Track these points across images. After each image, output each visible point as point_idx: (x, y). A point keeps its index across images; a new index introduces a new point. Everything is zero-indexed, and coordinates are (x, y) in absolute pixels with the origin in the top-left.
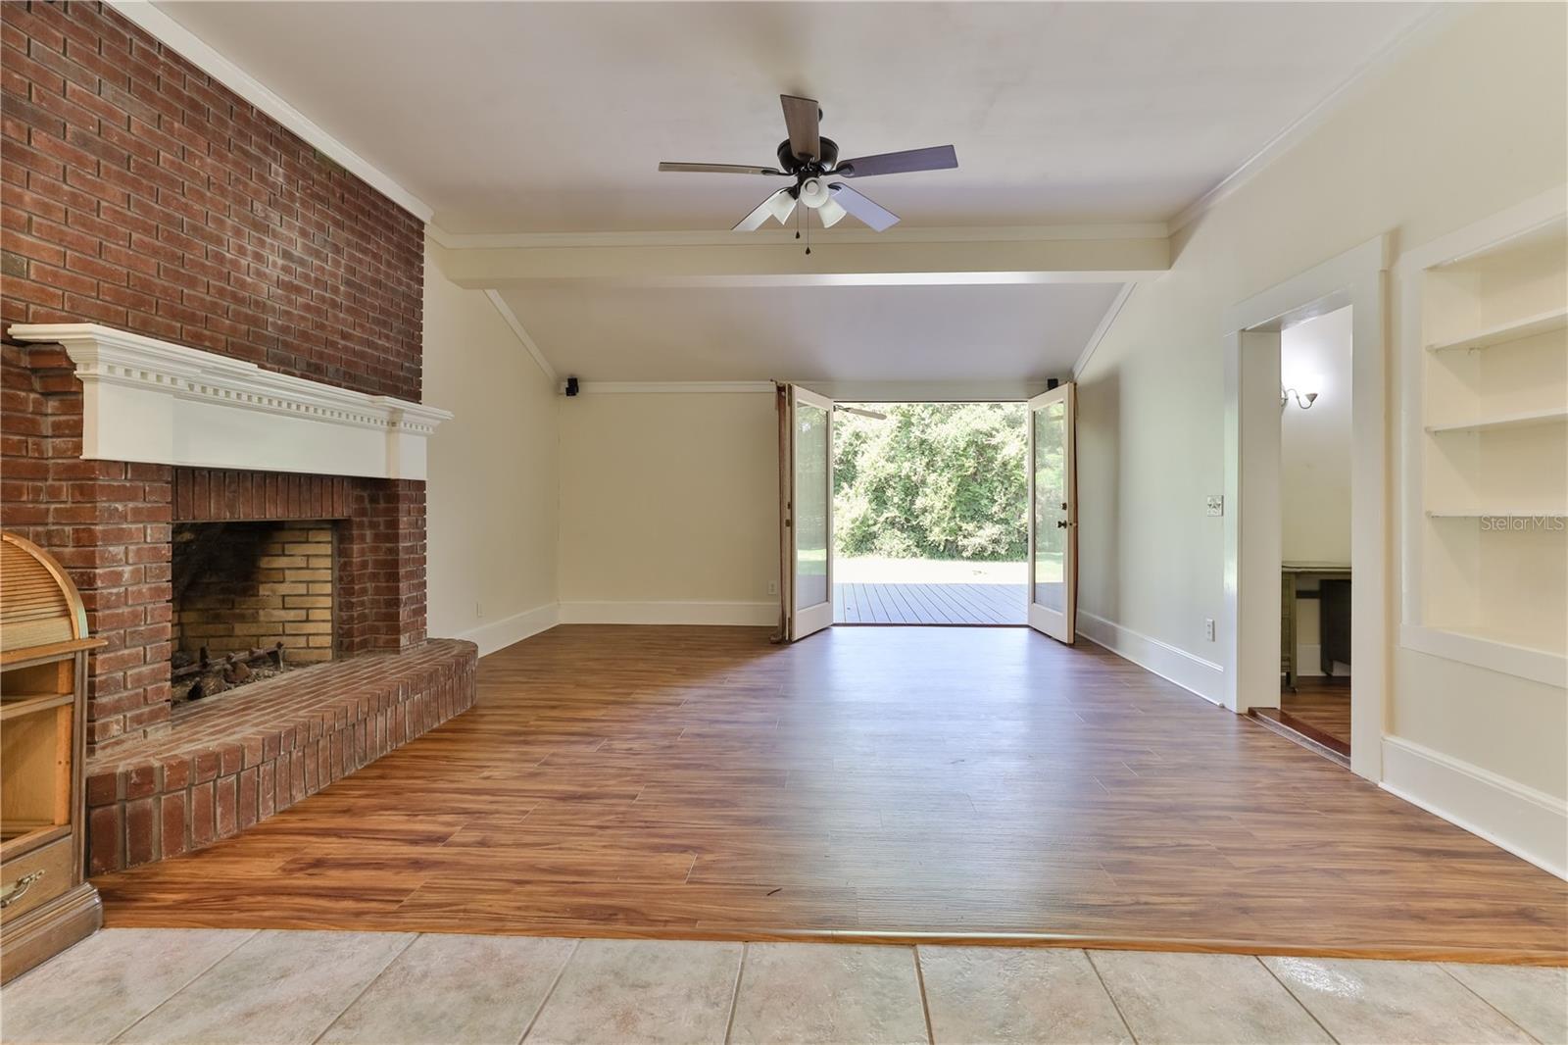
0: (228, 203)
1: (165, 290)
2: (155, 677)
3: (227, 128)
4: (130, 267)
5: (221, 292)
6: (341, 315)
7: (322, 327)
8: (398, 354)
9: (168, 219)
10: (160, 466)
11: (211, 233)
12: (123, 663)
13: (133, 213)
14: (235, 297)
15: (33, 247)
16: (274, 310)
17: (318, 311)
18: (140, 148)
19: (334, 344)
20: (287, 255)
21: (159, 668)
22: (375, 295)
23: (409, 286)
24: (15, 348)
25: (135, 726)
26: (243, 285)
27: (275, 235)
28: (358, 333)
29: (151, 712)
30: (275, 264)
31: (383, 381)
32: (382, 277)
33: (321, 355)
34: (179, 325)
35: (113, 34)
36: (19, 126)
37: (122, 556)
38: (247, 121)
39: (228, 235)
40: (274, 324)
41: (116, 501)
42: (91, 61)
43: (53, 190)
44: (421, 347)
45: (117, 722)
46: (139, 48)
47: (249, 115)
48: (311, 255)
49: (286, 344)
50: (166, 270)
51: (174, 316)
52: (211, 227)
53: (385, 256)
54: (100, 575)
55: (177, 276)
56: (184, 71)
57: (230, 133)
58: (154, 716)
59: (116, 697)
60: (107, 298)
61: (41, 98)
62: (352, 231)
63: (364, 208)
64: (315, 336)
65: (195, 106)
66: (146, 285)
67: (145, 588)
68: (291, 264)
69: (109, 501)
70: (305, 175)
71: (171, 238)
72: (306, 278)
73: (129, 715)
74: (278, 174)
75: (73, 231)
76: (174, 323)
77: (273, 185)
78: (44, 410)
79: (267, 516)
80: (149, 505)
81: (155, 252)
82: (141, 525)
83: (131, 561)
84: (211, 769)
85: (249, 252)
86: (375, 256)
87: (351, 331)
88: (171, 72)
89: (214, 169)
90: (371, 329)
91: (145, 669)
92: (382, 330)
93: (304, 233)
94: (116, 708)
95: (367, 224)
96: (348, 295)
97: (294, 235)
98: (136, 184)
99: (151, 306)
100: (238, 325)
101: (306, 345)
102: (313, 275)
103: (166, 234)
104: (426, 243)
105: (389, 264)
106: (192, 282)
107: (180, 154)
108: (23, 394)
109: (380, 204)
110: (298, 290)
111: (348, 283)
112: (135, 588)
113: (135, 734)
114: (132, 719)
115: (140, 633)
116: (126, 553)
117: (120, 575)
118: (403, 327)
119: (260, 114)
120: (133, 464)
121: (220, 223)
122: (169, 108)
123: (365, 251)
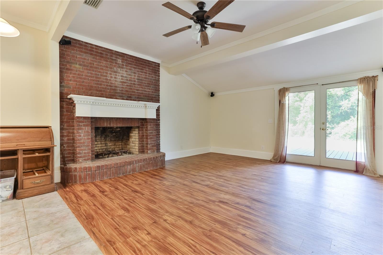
0: (108, 69)
1: (95, 87)
2: (88, 153)
3: (108, 56)
4: (89, 84)
5: (107, 85)
6: (136, 86)
7: (131, 89)
8: (153, 92)
9: (96, 74)
10: (88, 117)
11: (105, 75)
12: (82, 150)
13: (89, 75)
14: (110, 86)
15: (72, 83)
16: (119, 87)
17: (130, 86)
18: (90, 63)
19: (134, 92)
20: (122, 76)
21: (89, 151)
22: (146, 81)
23: (155, 78)
24: (69, 100)
25: (84, 161)
26: (112, 83)
27: (119, 73)
28: (141, 89)
29: (87, 159)
30: (119, 79)
31: (148, 98)
32: (147, 77)
33: (131, 94)
34: (98, 92)
35: (85, 46)
36: (69, 65)
37: (81, 132)
38: (113, 53)
39: (109, 75)
40: (119, 90)
41: (80, 123)
42: (81, 52)
43: (75, 74)
44: (160, 90)
45: (81, 159)
46: (90, 47)
47: (113, 52)
48: (128, 75)
49: (122, 93)
50: (95, 83)
51: (97, 90)
52: (105, 74)
53: (148, 72)
54: (77, 135)
55: (98, 84)
56: (99, 48)
57: (109, 56)
58: (88, 159)
59: (81, 155)
60: (84, 90)
61: (73, 60)
62: (139, 69)
63: (142, 64)
64: (129, 91)
65: (101, 53)
66: (92, 86)
67: (86, 138)
68: (123, 78)
69: (79, 123)
70: (126, 60)
71: (96, 78)
72: (127, 80)
73: (83, 158)
74: (120, 61)
75: (78, 80)
76: (97, 92)
77: (119, 64)
78: (73, 109)
79: (118, 126)
80: (86, 124)
81: (93, 80)
82: (85, 127)
83: (83, 133)
84: (85, 170)
85: (113, 77)
86: (145, 73)
87: (139, 89)
88: (96, 49)
89: (105, 64)
90: (144, 88)
91: (86, 151)
92: (148, 88)
93: (126, 71)
94: (81, 157)
95: (143, 67)
96: (138, 82)
97: (124, 72)
98: (90, 70)
99: (93, 90)
100: (111, 91)
101: (127, 93)
102: (129, 79)
103: (95, 77)
104: (160, 68)
105: (149, 74)
106: (101, 85)
107: (98, 63)
108: (70, 107)
109: (147, 62)
110: (125, 83)
111: (138, 79)
112: (84, 138)
113: (84, 162)
114: (84, 159)
115: (85, 145)
116: (82, 132)
117: (81, 135)
118: (154, 86)
119: (115, 51)
120: (83, 117)
121: (107, 73)
122: (96, 55)
123: (142, 72)
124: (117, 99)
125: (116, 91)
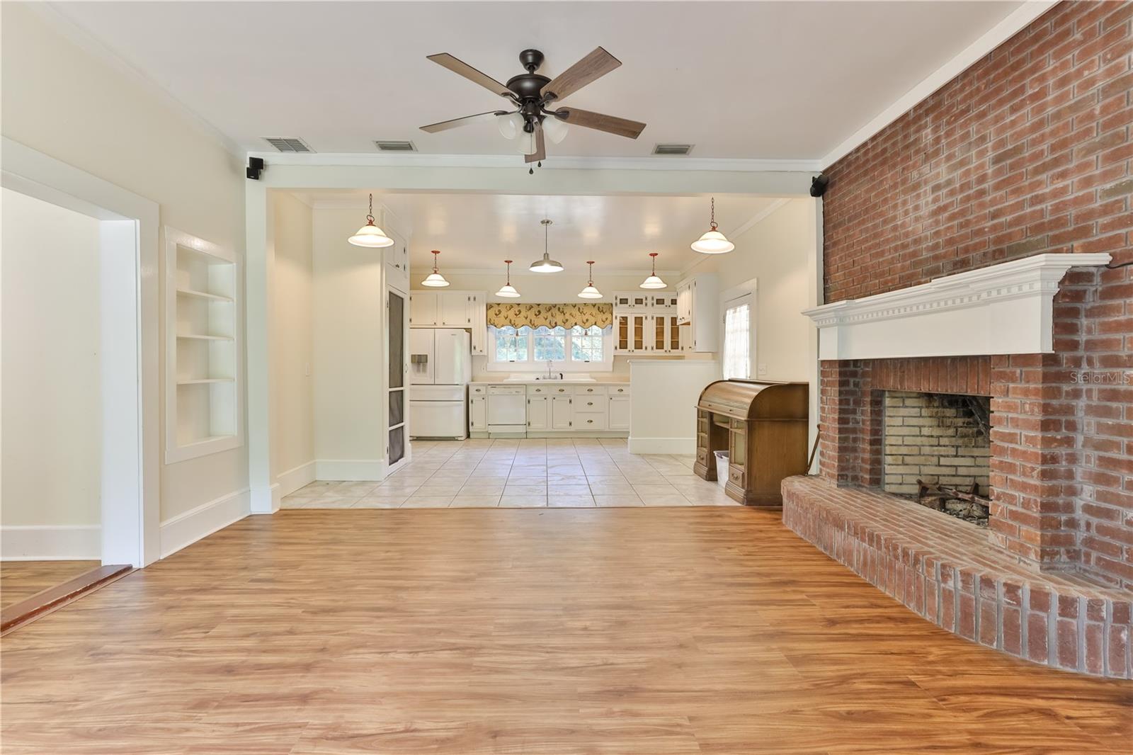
7: (967, 224)
10: (835, 361)
16: (926, 239)
20: (935, 189)
28: (1011, 203)
31: (1051, 233)
32: (1049, 111)
48: (956, 170)
49: (936, 258)
68: (938, 193)
77: (925, 148)
87: (1004, 204)
93: (949, 158)
96: (997, 173)
97: (941, 168)
100: (905, 263)
101: (952, 248)
102: (958, 186)
110: (944, 209)
113: (828, 479)
118: (1099, 139)
120: (828, 361)
124: (920, 283)
125: (918, 256)
